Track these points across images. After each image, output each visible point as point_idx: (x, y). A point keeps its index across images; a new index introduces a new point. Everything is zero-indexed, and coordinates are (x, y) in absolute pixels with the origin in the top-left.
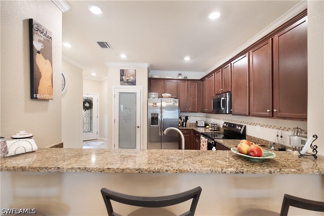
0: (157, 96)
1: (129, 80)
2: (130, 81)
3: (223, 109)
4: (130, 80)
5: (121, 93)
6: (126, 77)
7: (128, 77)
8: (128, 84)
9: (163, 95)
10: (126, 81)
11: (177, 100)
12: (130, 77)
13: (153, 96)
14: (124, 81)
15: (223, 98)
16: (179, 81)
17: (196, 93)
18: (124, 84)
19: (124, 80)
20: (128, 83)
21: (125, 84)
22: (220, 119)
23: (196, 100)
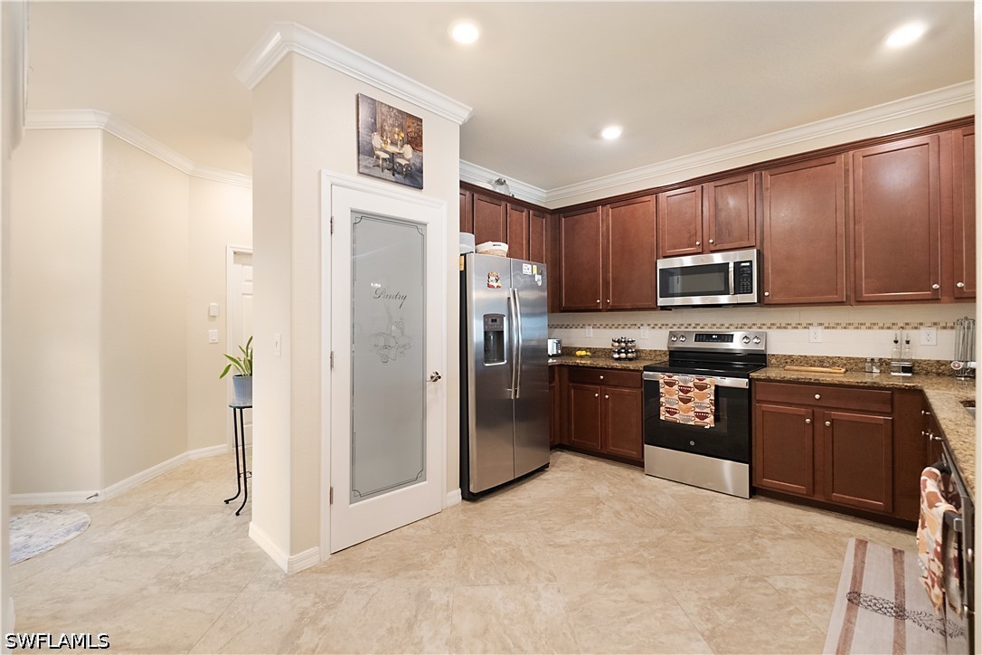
1: (399, 160)
2: (400, 164)
4: (403, 162)
5: (360, 217)
6: (385, 142)
7: (392, 143)
8: (393, 178)
10: (384, 159)
11: (545, 268)
12: (402, 146)
14: (378, 157)
16: (509, 205)
18: (377, 172)
19: (378, 152)
20: (394, 171)
21: (382, 175)
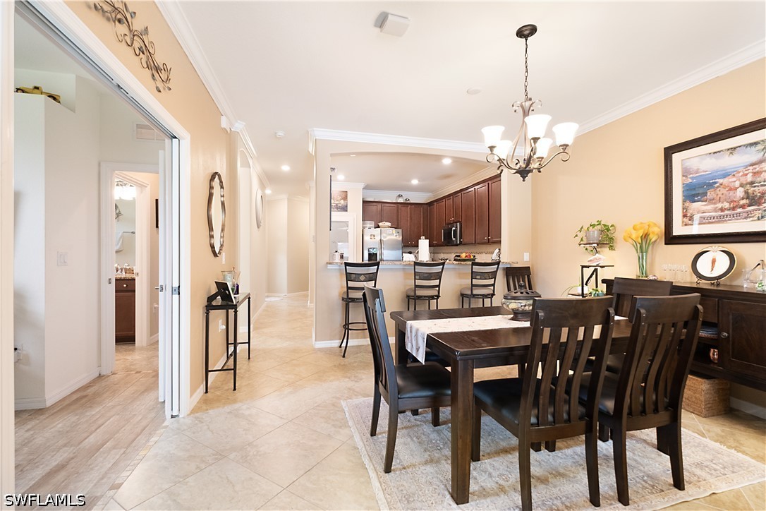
0: (373, 225)
2: (340, 206)
3: (454, 239)
6: (335, 201)
7: (337, 201)
8: (337, 210)
9: (380, 224)
10: (335, 206)
11: (400, 231)
12: (340, 201)
13: (368, 226)
15: (454, 228)
16: (400, 206)
17: (422, 222)
19: (332, 205)
20: (337, 208)
21: (334, 210)
22: (451, 253)
23: (422, 230)
